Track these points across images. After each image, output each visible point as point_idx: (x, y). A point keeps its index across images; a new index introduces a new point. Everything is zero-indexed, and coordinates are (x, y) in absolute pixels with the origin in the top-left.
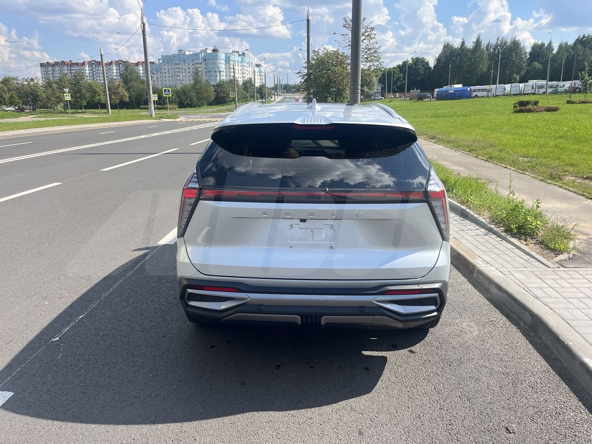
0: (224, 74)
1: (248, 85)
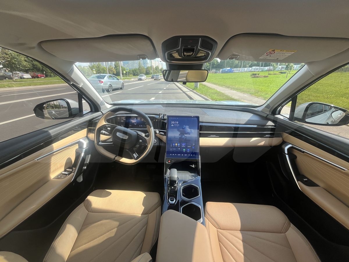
0: (149, 64)
1: (157, 68)
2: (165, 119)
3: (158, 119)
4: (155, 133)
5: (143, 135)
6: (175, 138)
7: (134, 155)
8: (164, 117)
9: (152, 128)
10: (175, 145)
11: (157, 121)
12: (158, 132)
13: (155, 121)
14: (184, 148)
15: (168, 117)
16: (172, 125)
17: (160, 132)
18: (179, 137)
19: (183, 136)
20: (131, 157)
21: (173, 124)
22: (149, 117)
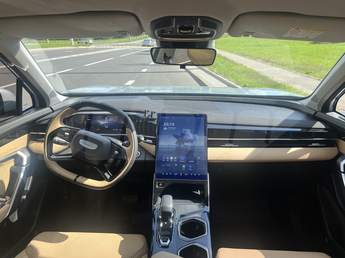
2: (154, 119)
3: (143, 119)
4: (139, 140)
5: (120, 143)
6: (169, 148)
7: (106, 174)
8: (152, 116)
9: (135, 132)
10: (170, 160)
11: (141, 121)
12: (143, 139)
13: (139, 121)
14: (183, 163)
15: (159, 115)
16: (165, 129)
17: (145, 138)
18: (176, 146)
19: (183, 145)
20: (100, 178)
21: (166, 126)
22: (129, 115)
